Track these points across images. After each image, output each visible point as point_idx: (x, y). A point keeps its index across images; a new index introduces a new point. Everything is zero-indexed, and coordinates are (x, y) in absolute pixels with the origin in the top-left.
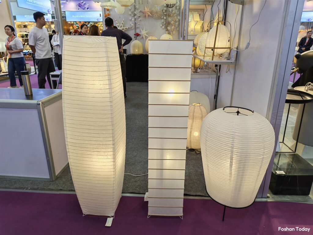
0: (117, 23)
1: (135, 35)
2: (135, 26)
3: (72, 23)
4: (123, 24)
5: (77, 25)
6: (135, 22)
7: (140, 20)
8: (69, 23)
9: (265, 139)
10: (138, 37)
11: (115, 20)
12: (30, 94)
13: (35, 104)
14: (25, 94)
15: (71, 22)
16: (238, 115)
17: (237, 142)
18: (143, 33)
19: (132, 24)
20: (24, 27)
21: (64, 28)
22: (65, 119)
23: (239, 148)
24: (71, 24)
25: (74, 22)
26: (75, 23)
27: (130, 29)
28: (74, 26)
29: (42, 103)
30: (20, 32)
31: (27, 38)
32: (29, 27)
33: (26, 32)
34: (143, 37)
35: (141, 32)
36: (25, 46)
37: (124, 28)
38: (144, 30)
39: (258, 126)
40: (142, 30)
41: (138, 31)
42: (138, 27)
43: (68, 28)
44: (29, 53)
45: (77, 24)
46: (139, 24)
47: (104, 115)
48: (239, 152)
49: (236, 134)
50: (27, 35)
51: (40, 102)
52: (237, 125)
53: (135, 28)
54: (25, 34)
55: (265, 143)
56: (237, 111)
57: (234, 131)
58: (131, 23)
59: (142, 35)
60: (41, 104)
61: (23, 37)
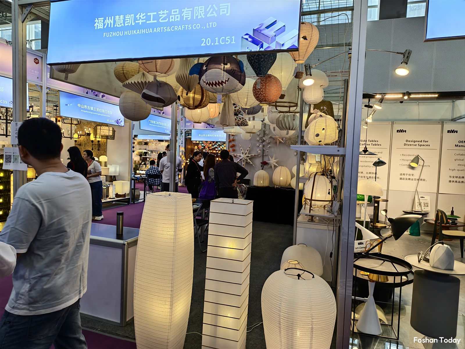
0: (242, 150)
1: (261, 163)
2: (263, 153)
3: (198, 142)
4: (248, 151)
5: (203, 145)
6: (263, 149)
7: (269, 147)
8: (194, 142)
9: (313, 307)
10: (265, 167)
11: (240, 146)
12: (120, 234)
13: (121, 244)
14: (117, 233)
15: (196, 141)
16: (299, 279)
17: (284, 306)
18: (272, 161)
19: (260, 151)
20: (145, 144)
21: (188, 148)
22: (137, 261)
23: (285, 312)
24: (196, 144)
25: (199, 141)
26: (201, 142)
27: (257, 156)
28: (200, 146)
29: (128, 244)
30: (140, 149)
31: (145, 157)
32: (150, 144)
33: (146, 149)
34: (271, 167)
35: (269, 160)
36: (141, 165)
37: (250, 155)
38: (274, 158)
39: (308, 292)
40: (270, 158)
41: (266, 159)
42: (266, 154)
43: (193, 147)
44: (141, 178)
45: (203, 143)
46: (267, 152)
47: (167, 262)
48: (286, 317)
49: (284, 297)
50: (146, 153)
51: (126, 243)
52: (286, 288)
53: (263, 156)
54: (144, 152)
55: (313, 311)
56: (297, 274)
57: (282, 293)
58: (258, 150)
59: (271, 164)
60: (126, 245)
61: (141, 155)
